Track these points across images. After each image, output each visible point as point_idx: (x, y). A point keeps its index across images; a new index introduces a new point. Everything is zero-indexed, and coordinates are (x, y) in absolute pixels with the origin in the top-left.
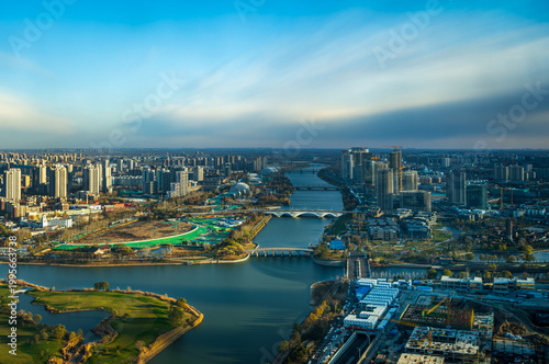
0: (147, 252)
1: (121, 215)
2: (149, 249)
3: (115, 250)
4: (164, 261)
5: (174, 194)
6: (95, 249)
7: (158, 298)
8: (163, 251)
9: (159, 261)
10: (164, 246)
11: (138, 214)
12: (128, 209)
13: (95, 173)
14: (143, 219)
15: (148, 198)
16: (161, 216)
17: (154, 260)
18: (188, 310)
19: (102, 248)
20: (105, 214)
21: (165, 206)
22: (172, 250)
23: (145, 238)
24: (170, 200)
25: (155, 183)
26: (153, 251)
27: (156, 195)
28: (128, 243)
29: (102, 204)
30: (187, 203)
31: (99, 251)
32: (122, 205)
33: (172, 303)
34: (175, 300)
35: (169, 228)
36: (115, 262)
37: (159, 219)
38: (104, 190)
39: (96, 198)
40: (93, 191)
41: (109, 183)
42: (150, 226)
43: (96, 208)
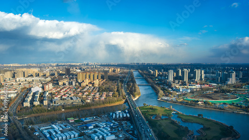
0: (218, 105)
1: (208, 89)
3: (205, 103)
4: (224, 110)
5: (229, 83)
6: (198, 101)
8: (224, 106)
9: (222, 109)
10: (224, 104)
11: (214, 90)
12: (210, 87)
13: (198, 72)
14: (215, 92)
15: (218, 84)
16: (224, 91)
17: (220, 109)
19: (201, 101)
20: (201, 88)
21: (225, 87)
22: (228, 106)
23: (217, 99)
24: (227, 85)
25: (221, 78)
26: (220, 105)
27: (221, 83)
28: (210, 101)
29: (201, 85)
30: (234, 87)
31: (200, 103)
32: (208, 86)
34: (229, 126)
35: (227, 97)
36: (205, 107)
37: (222, 92)
38: (201, 79)
39: (198, 82)
40: (197, 79)
41: (203, 77)
42: (219, 95)
43: (198, 86)
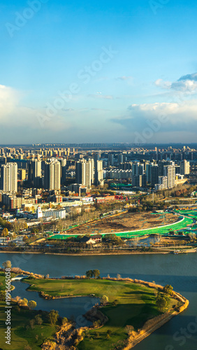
0: (136, 241)
1: (112, 206)
2: (138, 239)
3: (106, 240)
4: (152, 251)
5: (162, 187)
6: (87, 238)
7: (147, 285)
8: (152, 241)
9: (147, 250)
10: (152, 236)
11: (128, 206)
12: (118, 201)
13: (88, 167)
14: (132, 211)
15: (137, 190)
16: (150, 207)
17: (143, 250)
18: (174, 297)
19: (94, 238)
20: (96, 206)
21: (153, 198)
22: (160, 240)
23: (134, 228)
24: (158, 192)
25: (144, 177)
26: (141, 240)
27: (145, 188)
28: (118, 233)
29: (94, 196)
30: (174, 195)
31: (91, 241)
32: (113, 198)
33: (159, 290)
34: (162, 287)
35: (157, 219)
36: (106, 251)
37: (148, 210)
38: (96, 183)
39: (88, 190)
40: (86, 183)
41: (100, 177)
42: (139, 217)
43: (88, 200)
